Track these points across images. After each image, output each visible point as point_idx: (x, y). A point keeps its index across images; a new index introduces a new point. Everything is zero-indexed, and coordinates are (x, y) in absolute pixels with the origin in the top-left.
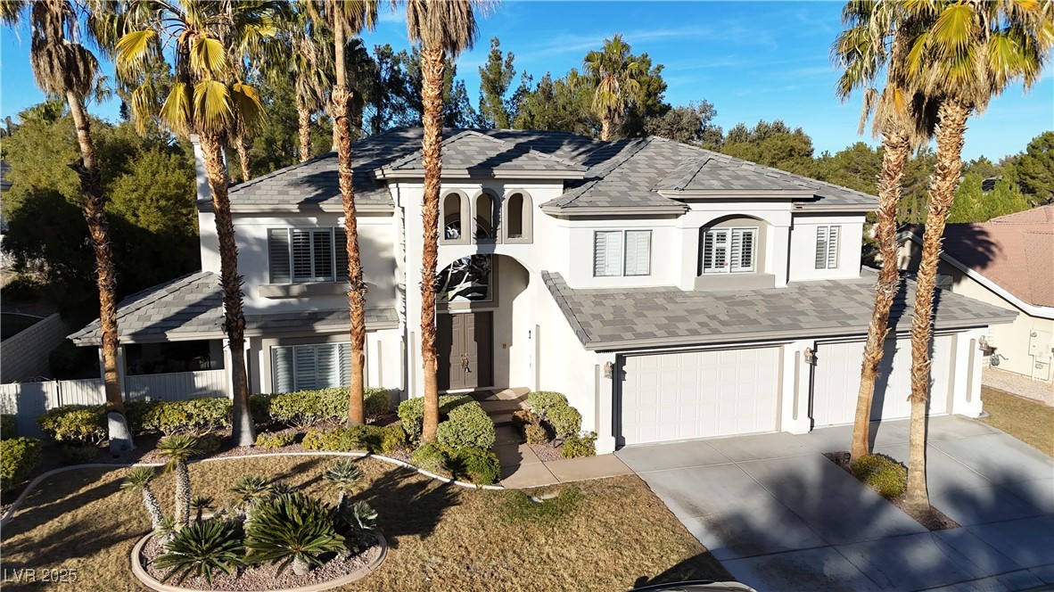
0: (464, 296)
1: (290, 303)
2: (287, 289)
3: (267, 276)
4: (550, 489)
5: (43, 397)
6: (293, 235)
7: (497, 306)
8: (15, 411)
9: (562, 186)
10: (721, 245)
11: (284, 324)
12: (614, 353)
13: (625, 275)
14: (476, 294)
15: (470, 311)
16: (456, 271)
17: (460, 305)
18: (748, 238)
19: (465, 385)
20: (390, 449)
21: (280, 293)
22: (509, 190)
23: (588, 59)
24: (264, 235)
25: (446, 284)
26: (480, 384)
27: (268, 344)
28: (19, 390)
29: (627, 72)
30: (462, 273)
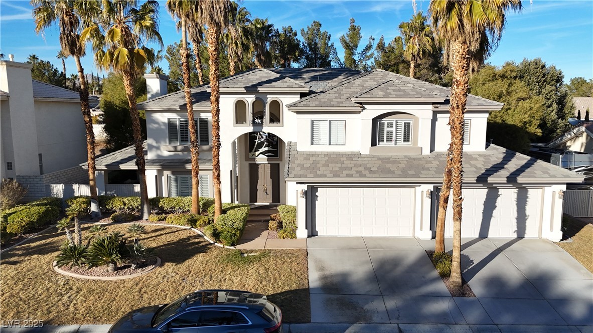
0: (264, 155)
1: (178, 154)
2: (175, 147)
3: (167, 140)
4: (256, 251)
5: (73, 191)
6: (181, 122)
7: (282, 161)
8: (62, 197)
9: (299, 96)
10: (390, 129)
11: (172, 164)
12: (306, 185)
13: (329, 145)
14: (270, 154)
15: (267, 162)
16: (259, 142)
17: (261, 159)
18: (407, 126)
19: (265, 201)
20: (200, 226)
21: (173, 149)
22: (270, 98)
23: (400, 27)
24: (166, 121)
25: (254, 148)
26: (273, 201)
27: (167, 173)
28: (64, 188)
29: (424, 33)
30: (263, 143)
